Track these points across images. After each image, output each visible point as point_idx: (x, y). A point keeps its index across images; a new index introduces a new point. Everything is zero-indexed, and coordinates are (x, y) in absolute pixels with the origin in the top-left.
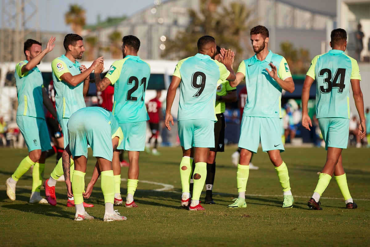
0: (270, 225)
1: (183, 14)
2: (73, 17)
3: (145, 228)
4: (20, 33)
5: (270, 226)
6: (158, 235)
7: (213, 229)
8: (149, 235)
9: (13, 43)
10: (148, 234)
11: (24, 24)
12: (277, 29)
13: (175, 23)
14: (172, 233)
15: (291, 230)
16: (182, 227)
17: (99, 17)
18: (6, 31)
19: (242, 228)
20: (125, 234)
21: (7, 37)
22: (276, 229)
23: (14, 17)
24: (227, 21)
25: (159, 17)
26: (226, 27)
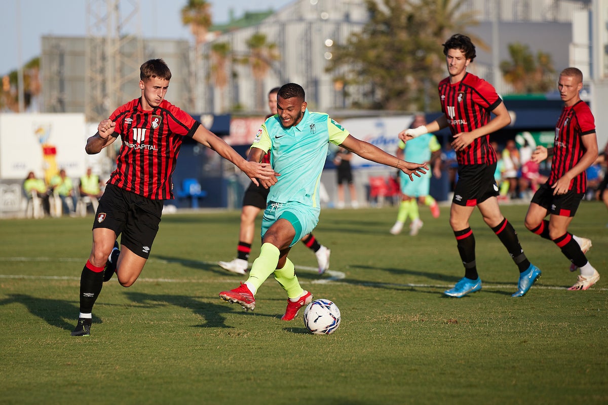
0: (488, 335)
1: (359, 5)
2: (192, 14)
3: (301, 345)
4: (114, 41)
5: (488, 338)
6: (320, 355)
7: (402, 344)
8: (306, 356)
9: (104, 58)
10: (304, 355)
11: (119, 28)
12: (502, 24)
13: (347, 18)
14: (341, 352)
15: (520, 344)
16: (356, 341)
17: (231, 12)
18: (92, 40)
19: (446, 341)
20: (270, 355)
21: (94, 48)
22: (496, 341)
23: (104, 20)
24: (425, 14)
25: (322, 11)
26: (423, 25)
